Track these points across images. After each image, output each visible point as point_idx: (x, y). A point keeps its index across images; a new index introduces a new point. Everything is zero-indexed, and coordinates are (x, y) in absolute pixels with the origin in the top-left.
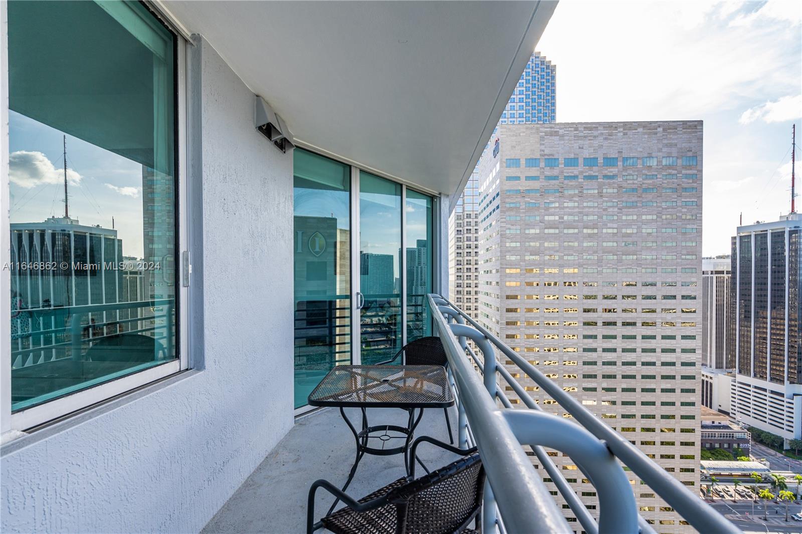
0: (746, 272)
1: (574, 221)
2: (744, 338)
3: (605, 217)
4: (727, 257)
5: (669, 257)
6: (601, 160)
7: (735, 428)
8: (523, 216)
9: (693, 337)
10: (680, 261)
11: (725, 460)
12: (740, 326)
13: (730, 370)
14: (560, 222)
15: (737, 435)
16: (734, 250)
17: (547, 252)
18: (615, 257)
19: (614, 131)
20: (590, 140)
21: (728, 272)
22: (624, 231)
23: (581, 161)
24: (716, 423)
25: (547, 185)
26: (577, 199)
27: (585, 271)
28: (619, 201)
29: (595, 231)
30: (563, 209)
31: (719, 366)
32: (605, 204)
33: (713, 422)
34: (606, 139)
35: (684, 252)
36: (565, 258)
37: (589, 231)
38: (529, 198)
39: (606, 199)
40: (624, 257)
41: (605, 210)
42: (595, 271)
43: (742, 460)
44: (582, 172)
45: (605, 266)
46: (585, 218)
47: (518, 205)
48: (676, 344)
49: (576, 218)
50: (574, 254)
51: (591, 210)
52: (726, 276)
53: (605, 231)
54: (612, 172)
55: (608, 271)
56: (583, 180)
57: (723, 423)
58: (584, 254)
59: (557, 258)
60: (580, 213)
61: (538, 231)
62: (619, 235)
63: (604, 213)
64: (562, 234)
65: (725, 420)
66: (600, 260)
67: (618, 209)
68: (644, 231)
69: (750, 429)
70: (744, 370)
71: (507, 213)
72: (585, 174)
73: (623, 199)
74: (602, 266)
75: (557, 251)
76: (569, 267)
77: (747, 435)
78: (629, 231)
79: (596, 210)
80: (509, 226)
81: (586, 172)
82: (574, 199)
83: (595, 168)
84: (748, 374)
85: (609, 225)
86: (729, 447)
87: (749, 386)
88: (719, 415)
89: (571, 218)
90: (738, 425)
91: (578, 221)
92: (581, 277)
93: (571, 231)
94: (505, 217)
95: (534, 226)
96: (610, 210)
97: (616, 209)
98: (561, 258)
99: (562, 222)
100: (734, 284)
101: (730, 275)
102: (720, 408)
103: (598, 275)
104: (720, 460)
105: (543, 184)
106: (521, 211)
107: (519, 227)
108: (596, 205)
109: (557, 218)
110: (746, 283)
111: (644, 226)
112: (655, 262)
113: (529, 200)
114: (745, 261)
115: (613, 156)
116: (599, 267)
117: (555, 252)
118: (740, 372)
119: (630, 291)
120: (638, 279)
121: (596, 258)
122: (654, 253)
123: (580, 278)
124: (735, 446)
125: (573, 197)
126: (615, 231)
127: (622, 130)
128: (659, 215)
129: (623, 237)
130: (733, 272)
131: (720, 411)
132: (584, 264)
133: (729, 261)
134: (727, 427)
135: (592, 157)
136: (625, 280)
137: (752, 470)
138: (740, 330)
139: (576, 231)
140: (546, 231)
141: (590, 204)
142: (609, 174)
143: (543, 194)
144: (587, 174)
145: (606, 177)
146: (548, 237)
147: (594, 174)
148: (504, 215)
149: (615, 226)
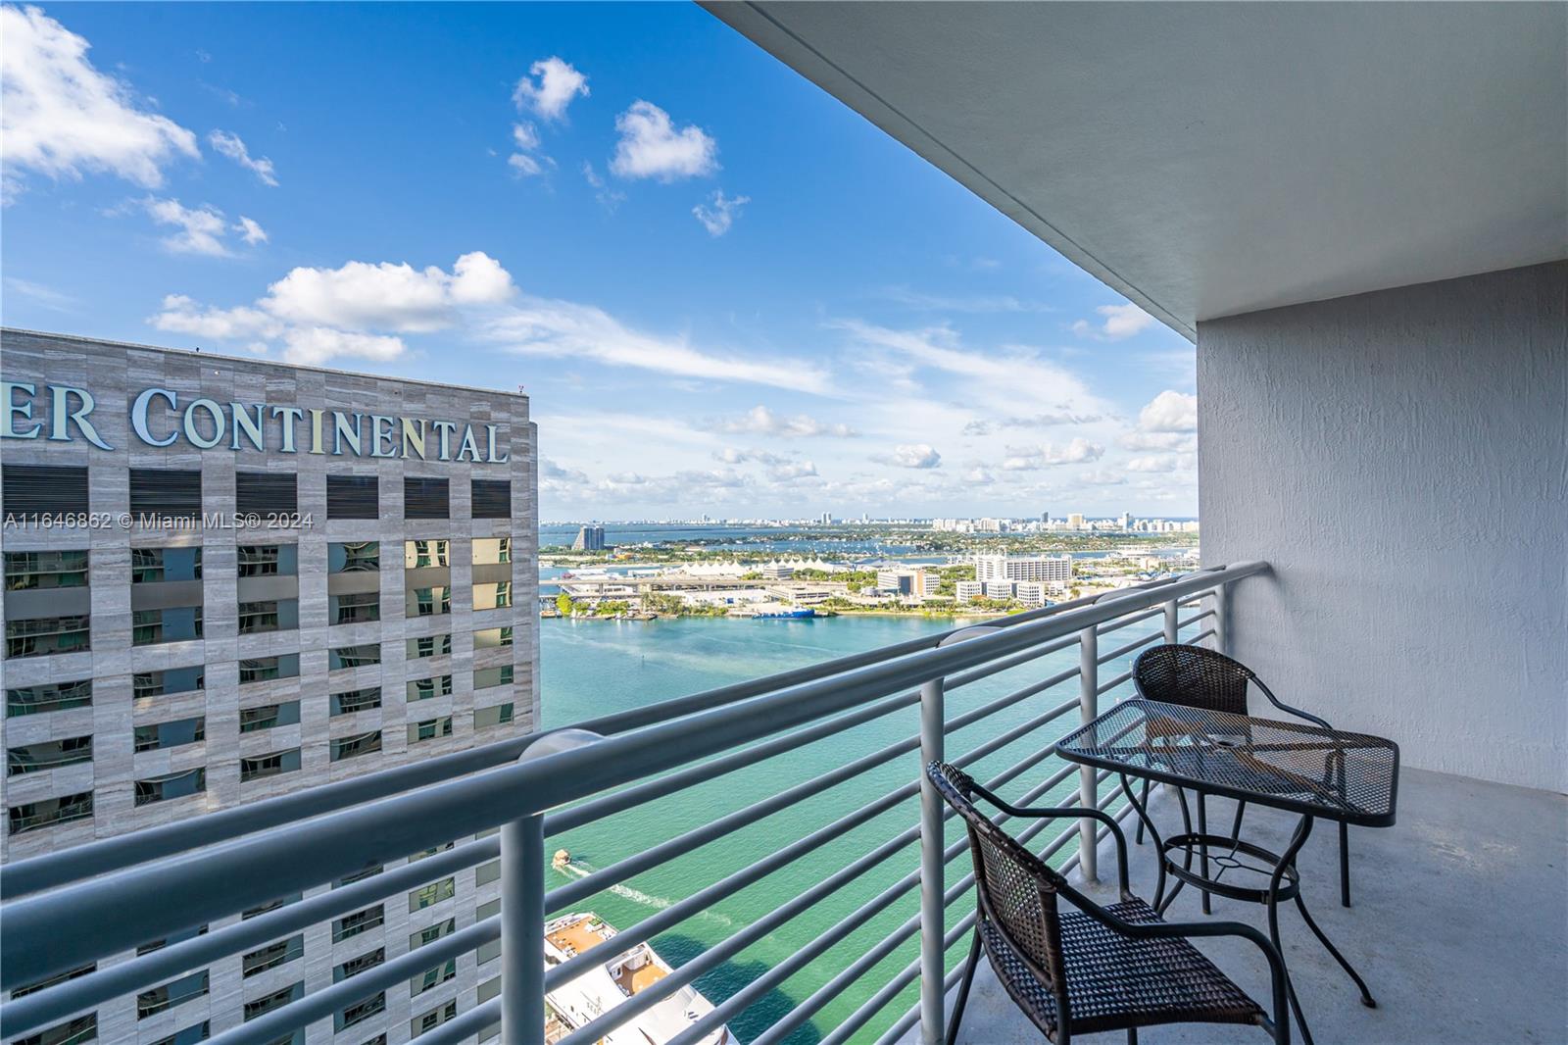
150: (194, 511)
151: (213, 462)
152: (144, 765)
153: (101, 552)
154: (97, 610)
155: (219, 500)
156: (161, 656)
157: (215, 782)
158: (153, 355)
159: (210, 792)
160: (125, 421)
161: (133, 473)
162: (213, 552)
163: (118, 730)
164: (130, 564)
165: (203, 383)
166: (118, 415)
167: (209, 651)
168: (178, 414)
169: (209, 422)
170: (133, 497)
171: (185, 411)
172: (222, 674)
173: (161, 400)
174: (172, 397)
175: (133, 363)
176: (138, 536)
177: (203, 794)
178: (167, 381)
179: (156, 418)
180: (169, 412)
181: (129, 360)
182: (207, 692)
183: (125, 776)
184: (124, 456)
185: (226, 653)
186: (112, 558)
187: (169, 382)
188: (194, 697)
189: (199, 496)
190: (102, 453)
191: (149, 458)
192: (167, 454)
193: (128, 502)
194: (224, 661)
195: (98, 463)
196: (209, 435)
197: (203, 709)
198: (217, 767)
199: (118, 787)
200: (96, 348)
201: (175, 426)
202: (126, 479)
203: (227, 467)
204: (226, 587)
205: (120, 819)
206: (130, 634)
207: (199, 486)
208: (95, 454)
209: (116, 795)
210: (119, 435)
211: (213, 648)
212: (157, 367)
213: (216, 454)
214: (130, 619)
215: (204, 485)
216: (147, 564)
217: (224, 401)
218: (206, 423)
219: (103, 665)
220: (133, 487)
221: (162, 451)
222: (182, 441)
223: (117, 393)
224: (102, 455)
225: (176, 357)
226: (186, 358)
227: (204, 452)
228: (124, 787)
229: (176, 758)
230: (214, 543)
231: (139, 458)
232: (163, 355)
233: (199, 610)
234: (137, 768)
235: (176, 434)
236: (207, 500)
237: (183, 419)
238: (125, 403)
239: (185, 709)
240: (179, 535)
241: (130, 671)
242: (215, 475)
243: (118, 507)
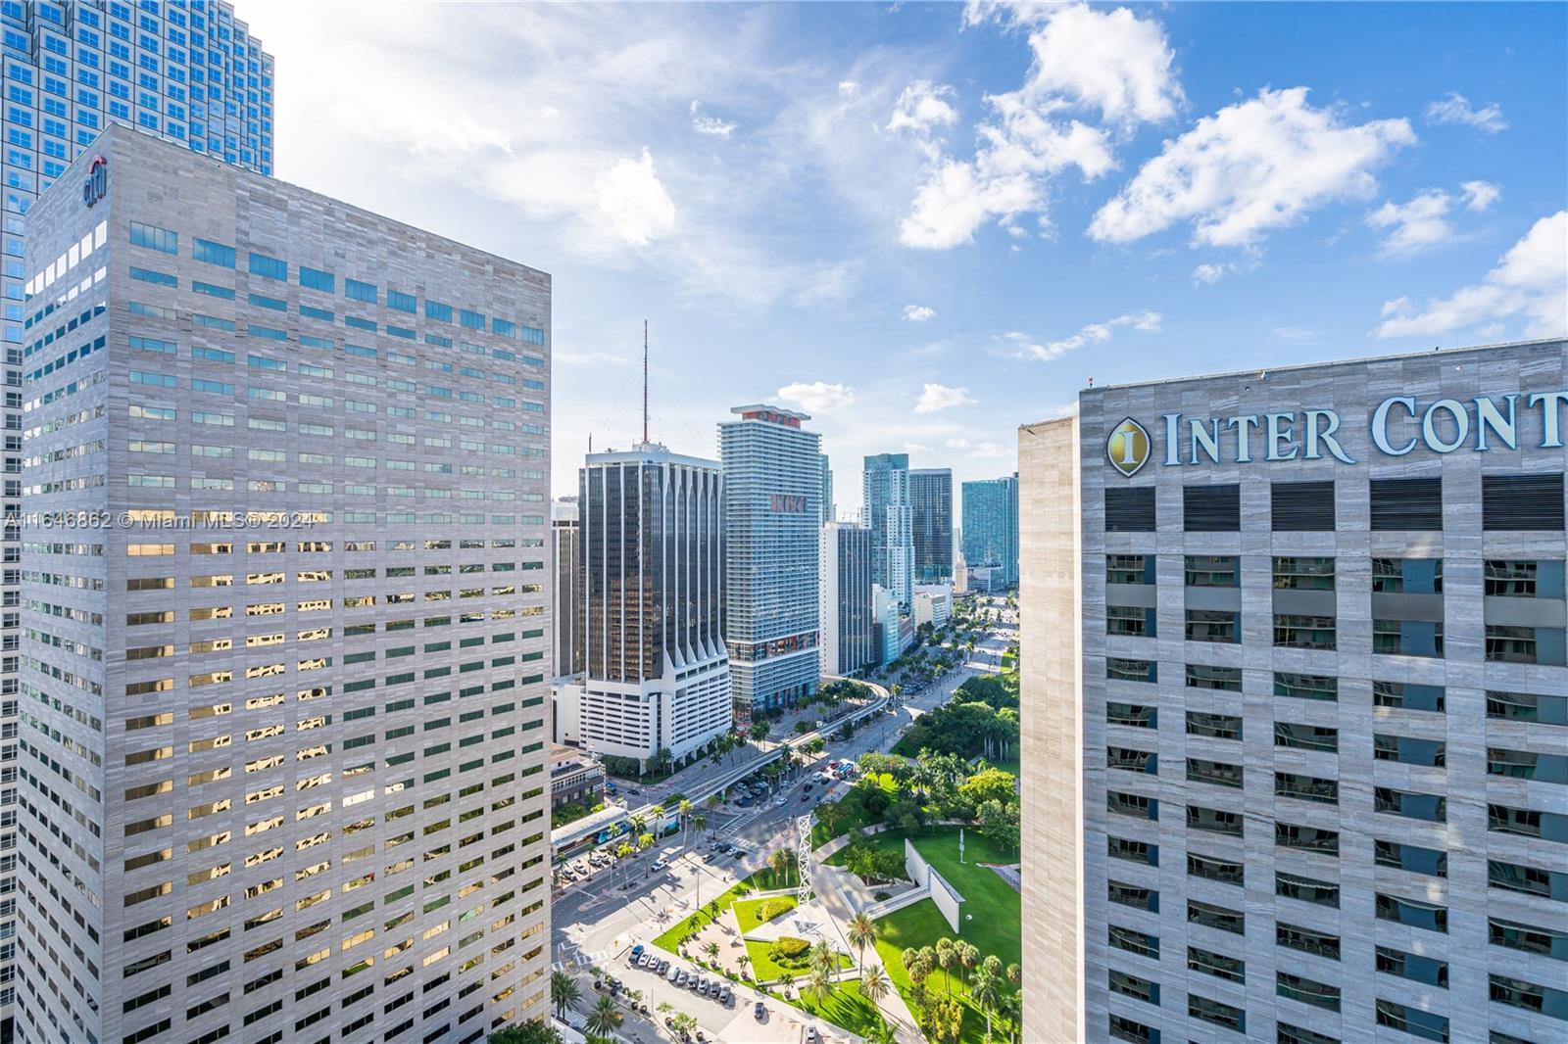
0: (596, 524)
1: (324, 409)
2: (596, 621)
3: (390, 410)
4: (573, 499)
5: (504, 497)
6: (382, 293)
7: (587, 763)
8: (183, 379)
9: (539, 633)
10: (519, 503)
11: (575, 819)
12: (590, 605)
13: (578, 675)
14: (288, 407)
15: (589, 774)
16: (582, 487)
17: (255, 473)
18: (412, 492)
19: (409, 244)
20: (359, 244)
21: (575, 524)
22: (428, 442)
23: (339, 283)
24: (564, 765)
25: (256, 317)
26: (332, 363)
27: (349, 517)
28: (418, 383)
29: (371, 436)
30: (297, 379)
31: (564, 672)
32: (391, 383)
33: (559, 764)
34: (393, 253)
35: (526, 488)
36: (303, 488)
37: (360, 435)
38: (203, 336)
39: (394, 374)
40: (428, 493)
41: (392, 395)
42: (372, 519)
43: (596, 810)
44: (342, 308)
45: (392, 509)
46: (349, 405)
47: (169, 349)
48: (516, 647)
49: (329, 402)
50: (324, 481)
51: (363, 391)
52: (571, 528)
53: (391, 439)
54: (405, 322)
55: (397, 519)
56: (344, 326)
57: (572, 761)
58: (347, 482)
59: (281, 487)
60: (337, 393)
61: (229, 422)
62: (418, 448)
63: (390, 401)
64: (295, 435)
65: (573, 756)
66: (381, 497)
67: (418, 398)
68: (463, 445)
69: (604, 759)
70: (595, 674)
71: (134, 364)
72: (348, 314)
73: (428, 380)
74: (384, 509)
75: (282, 473)
76: (311, 507)
77: (602, 771)
78: (438, 443)
79: (374, 393)
80: (142, 399)
81: (351, 310)
82: (325, 361)
83: (371, 307)
84: (600, 678)
85: (400, 427)
86: (580, 797)
87: (601, 694)
88: (567, 750)
89: (316, 401)
90: (590, 757)
91: (333, 410)
92: (341, 530)
93: (318, 431)
94: (126, 372)
95: (219, 407)
96: (403, 397)
97: (413, 398)
98: (292, 488)
99: (296, 408)
100: (583, 541)
101: (577, 528)
102: (567, 738)
103: (376, 527)
104: (570, 821)
105: (245, 312)
106: (179, 364)
107: (173, 405)
108: (372, 381)
109: (282, 396)
110: (596, 540)
111: (463, 437)
112: (482, 503)
113: (204, 341)
114: (596, 506)
115: (407, 293)
116: (377, 510)
117: (275, 473)
118: (591, 676)
119: (440, 558)
120: (453, 534)
121: (373, 492)
122: (480, 487)
123: (336, 533)
124: (588, 791)
125: (320, 357)
126: (412, 440)
127: (424, 246)
128: (488, 418)
129: (426, 453)
130: (581, 523)
131: (568, 743)
132: (345, 505)
133: (575, 505)
134: (578, 766)
135: (364, 281)
136: (430, 536)
137: (608, 820)
138: (590, 612)
139: (329, 432)
140: (253, 424)
141: (359, 379)
142: (399, 325)
143: (245, 334)
144: (353, 314)
145: (392, 330)
146: (258, 440)
147: (369, 318)
148: (122, 367)
149: (412, 430)
150: (1434, 522)
151: (1454, 467)
152: (1384, 773)
153: (1346, 560)
154: (1341, 614)
155: (1461, 507)
156: (1400, 668)
157: (1456, 818)
158: (1391, 365)
159: (1451, 826)
160: (1366, 433)
161: (1373, 484)
162: (1455, 566)
163: (1360, 732)
164: (1370, 573)
165: (1444, 382)
166: (1360, 429)
167: (1451, 673)
168: (1416, 420)
169: (1450, 424)
170: (1373, 507)
171: (1423, 416)
172: (1466, 701)
173: (1400, 408)
174: (1410, 403)
175: (1372, 376)
176: (1377, 546)
177: (1443, 825)
178: (1405, 388)
179: (1394, 428)
180: (1407, 419)
181: (1369, 374)
182: (1448, 717)
183: (1365, 778)
184: (1365, 468)
185: (1470, 678)
186: (1355, 566)
187: (1408, 388)
188: (1433, 719)
189: (1440, 504)
190: (1346, 466)
191: (1388, 468)
192: (1405, 463)
193: (1369, 513)
194: (1466, 687)
195: (1344, 476)
196: (1451, 438)
197: (1443, 734)
198: (1459, 802)
199: (1359, 786)
200: (1340, 369)
201: (1413, 432)
202: (1367, 490)
203: (1472, 472)
204: (1470, 605)
205: (1361, 817)
206: (1370, 640)
207: (1439, 494)
208: (1340, 469)
209: (1358, 794)
210: (1360, 447)
211: (1455, 670)
212: (1396, 375)
213: (1458, 458)
214: (1370, 626)
215: (1445, 493)
216: (1387, 574)
217: (1467, 398)
218: (1447, 425)
219: (1347, 666)
220: (1373, 497)
221: (1401, 459)
222: (1422, 447)
223: (1359, 408)
224: (1346, 468)
225: (1414, 361)
226: (1425, 360)
227: (1444, 457)
228: (1365, 788)
229: (1415, 777)
230: (1455, 556)
231: (1377, 469)
232: (1401, 362)
233: (1440, 627)
234: (1376, 774)
235: (1415, 441)
236: (1449, 509)
237: (1422, 424)
238: (1365, 416)
239: (1424, 729)
240: (1419, 546)
241: (1370, 677)
242: (1457, 481)
243: (1359, 517)
